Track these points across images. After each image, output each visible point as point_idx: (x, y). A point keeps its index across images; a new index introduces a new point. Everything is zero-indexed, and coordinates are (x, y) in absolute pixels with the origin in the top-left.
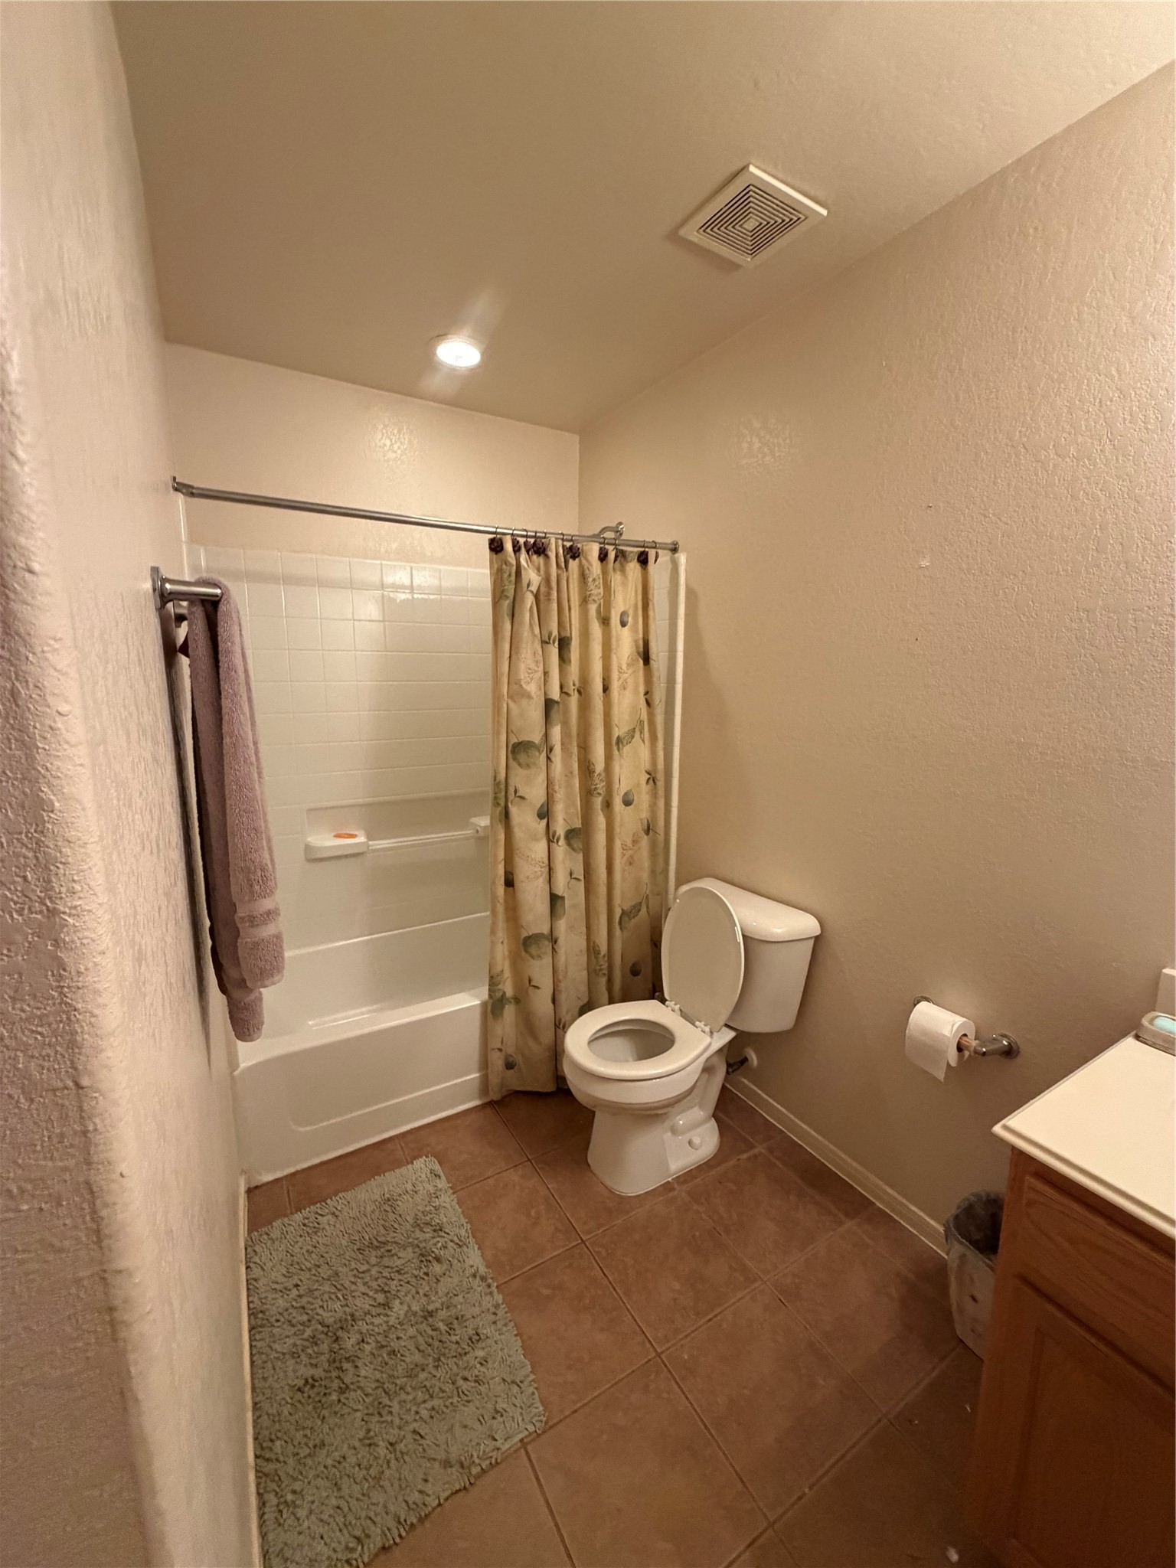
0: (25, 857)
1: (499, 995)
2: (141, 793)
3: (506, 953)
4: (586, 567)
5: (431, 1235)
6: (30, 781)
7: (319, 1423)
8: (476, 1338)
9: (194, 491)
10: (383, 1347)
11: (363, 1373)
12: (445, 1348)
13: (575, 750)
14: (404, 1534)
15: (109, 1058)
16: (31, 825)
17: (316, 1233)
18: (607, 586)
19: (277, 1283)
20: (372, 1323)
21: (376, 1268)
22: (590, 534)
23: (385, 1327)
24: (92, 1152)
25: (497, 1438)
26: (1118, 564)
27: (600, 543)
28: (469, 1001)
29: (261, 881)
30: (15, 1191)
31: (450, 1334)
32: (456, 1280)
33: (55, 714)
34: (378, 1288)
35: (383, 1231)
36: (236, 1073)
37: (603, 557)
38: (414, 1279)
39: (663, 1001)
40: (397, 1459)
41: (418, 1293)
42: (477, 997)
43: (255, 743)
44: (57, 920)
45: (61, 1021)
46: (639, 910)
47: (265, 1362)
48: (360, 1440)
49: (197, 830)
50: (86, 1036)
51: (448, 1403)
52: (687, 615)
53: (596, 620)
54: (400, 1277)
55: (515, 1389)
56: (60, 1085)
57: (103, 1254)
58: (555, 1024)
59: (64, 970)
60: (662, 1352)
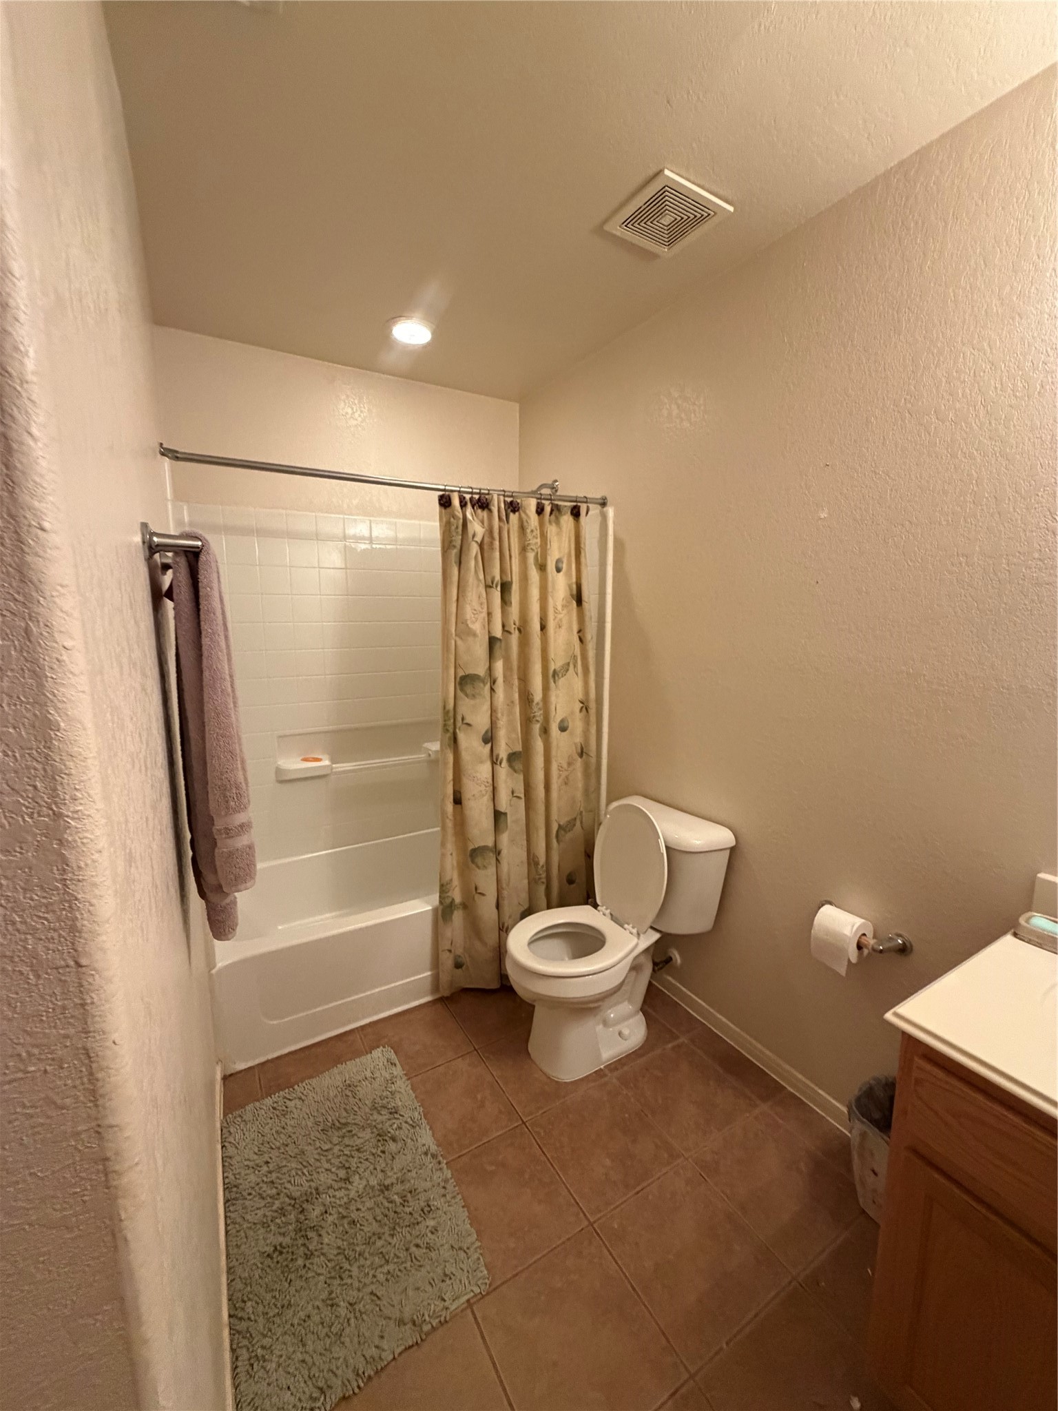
0: (35, 769)
1: (448, 901)
2: (132, 719)
3: (455, 864)
4: (524, 520)
5: (387, 1117)
6: (41, 705)
7: (287, 1285)
8: (427, 1210)
9: (178, 455)
10: (344, 1217)
11: (326, 1241)
12: (399, 1218)
13: (516, 682)
14: (362, 1385)
15: (104, 942)
16: (40, 742)
17: (284, 1115)
18: (543, 536)
19: (249, 1160)
20: (334, 1196)
21: (337, 1148)
22: (530, 490)
23: (345, 1199)
24: (89, 1023)
25: (446, 1299)
26: (992, 515)
27: (538, 499)
28: (421, 907)
29: (235, 797)
30: (24, 1054)
31: (404, 1206)
32: (409, 1158)
33: (61, 647)
34: (340, 1165)
35: (345, 1114)
36: (214, 971)
37: (540, 510)
38: (372, 1157)
39: (595, 906)
40: (356, 1318)
41: (375, 1169)
42: (428, 903)
43: (231, 676)
44: (62, 822)
45: (64, 909)
46: (574, 825)
47: (238, 1231)
48: (323, 1300)
49: (179, 753)
50: (85, 922)
51: (402, 1268)
52: (615, 562)
53: (534, 567)
54: (360, 1155)
55: (462, 1255)
56: (63, 963)
57: (99, 1112)
58: (500, 928)
59: (67, 865)
60: (595, 1222)
